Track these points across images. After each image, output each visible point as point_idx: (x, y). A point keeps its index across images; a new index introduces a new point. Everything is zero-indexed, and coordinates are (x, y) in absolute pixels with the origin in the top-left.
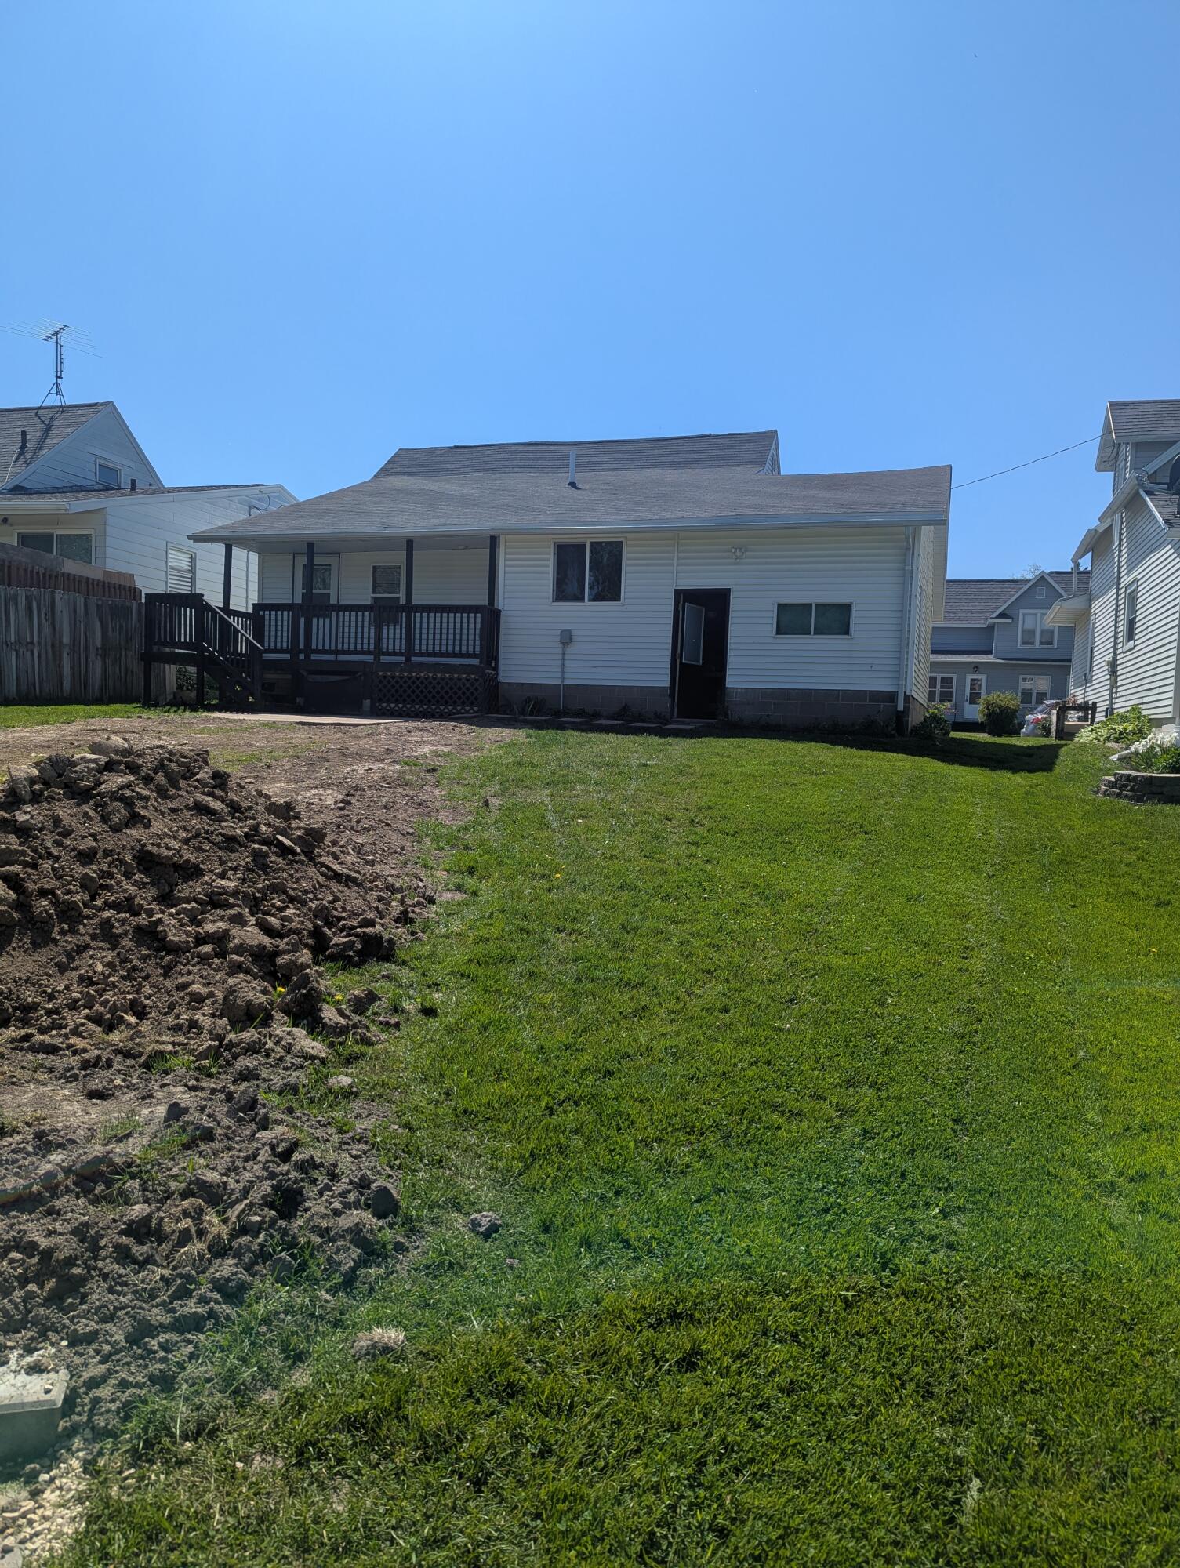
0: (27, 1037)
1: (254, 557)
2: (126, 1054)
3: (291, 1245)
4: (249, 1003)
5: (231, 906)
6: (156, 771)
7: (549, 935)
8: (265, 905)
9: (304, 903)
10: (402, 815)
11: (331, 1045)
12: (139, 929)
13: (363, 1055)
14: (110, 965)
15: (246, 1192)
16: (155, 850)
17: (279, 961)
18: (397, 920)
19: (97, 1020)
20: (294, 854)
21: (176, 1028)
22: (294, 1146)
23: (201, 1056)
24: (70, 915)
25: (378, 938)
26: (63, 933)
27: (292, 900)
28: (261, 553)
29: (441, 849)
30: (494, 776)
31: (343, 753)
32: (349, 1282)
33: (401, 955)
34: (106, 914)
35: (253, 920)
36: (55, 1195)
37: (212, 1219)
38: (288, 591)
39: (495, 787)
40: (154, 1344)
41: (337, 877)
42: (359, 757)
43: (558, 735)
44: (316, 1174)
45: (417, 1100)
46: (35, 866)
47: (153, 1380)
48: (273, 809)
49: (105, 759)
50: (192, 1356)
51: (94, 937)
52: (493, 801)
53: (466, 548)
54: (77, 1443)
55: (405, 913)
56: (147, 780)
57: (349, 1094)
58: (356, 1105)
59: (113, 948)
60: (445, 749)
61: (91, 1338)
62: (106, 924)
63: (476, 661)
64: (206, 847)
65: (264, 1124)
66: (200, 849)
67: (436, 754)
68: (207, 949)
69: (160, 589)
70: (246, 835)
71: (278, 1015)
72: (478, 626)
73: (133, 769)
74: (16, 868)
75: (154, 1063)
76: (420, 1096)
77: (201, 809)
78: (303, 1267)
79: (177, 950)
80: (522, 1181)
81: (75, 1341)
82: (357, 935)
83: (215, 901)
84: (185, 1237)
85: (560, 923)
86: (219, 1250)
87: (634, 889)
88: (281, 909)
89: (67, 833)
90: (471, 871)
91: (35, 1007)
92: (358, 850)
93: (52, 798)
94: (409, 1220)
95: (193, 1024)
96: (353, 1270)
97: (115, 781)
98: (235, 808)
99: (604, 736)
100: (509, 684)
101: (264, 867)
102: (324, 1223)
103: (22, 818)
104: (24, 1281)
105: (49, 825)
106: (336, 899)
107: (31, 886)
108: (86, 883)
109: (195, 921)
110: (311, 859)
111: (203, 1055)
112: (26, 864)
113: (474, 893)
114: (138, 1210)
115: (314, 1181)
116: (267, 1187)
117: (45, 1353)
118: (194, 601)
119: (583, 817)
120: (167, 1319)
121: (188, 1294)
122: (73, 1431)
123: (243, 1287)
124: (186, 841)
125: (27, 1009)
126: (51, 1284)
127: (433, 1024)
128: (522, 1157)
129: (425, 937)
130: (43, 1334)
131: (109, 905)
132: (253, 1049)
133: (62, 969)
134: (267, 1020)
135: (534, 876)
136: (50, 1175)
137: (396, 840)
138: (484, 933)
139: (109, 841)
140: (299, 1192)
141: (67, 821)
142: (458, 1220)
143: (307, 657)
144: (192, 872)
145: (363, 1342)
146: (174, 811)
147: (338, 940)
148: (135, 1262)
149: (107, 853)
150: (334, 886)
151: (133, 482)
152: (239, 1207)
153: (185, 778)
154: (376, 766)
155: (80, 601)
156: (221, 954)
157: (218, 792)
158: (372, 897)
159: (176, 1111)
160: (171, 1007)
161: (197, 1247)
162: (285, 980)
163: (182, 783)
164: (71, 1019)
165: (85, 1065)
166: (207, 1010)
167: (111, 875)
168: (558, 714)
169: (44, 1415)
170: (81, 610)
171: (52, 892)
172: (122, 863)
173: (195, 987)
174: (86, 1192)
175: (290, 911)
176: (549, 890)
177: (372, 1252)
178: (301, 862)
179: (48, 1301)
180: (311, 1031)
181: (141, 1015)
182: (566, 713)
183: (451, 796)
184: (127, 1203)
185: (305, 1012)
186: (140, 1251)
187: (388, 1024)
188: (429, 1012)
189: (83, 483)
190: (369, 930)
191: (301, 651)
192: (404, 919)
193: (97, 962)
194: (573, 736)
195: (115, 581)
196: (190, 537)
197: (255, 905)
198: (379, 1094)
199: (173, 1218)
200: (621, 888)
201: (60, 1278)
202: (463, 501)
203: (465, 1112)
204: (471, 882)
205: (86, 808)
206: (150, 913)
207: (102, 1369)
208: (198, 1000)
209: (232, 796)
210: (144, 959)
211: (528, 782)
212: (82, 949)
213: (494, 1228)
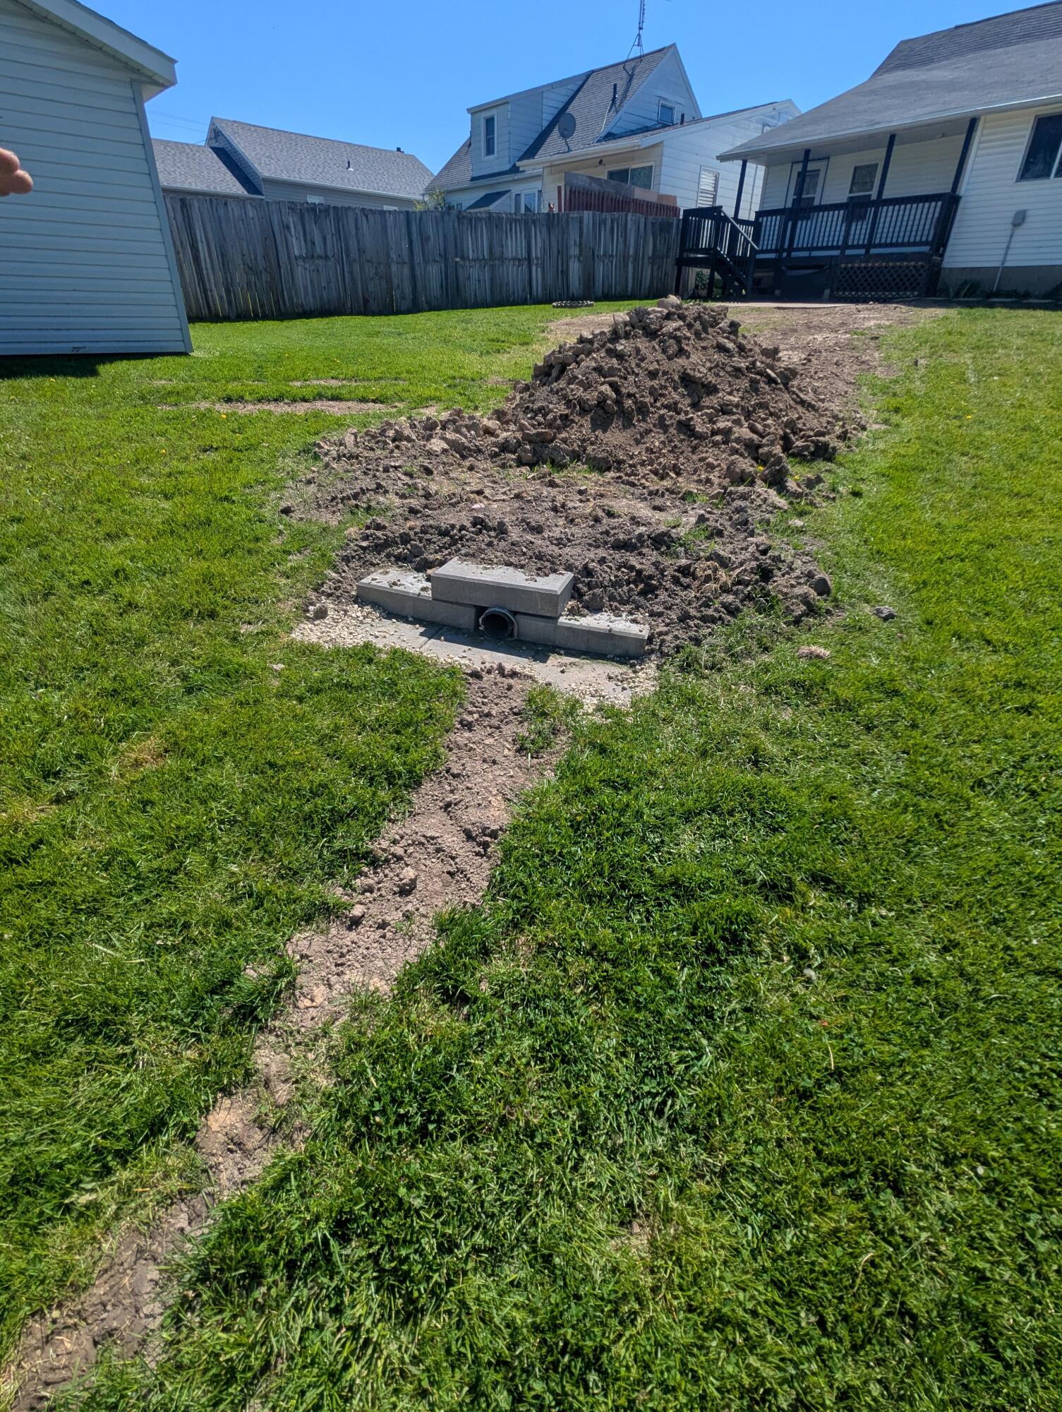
0: (620, 477)
1: (761, 170)
2: (672, 492)
3: (767, 595)
4: (743, 471)
5: (734, 414)
6: (695, 320)
7: (955, 457)
8: (754, 416)
9: (779, 418)
10: (848, 370)
11: (791, 503)
12: (680, 422)
13: (810, 513)
14: (663, 442)
15: (741, 564)
16: (692, 373)
17: (761, 451)
18: (839, 437)
19: (655, 473)
20: (776, 383)
21: (699, 481)
22: (769, 548)
23: (712, 497)
24: (643, 410)
25: (826, 445)
26: (639, 421)
27: (771, 414)
28: (768, 166)
29: (874, 395)
30: (926, 342)
31: (809, 327)
32: (797, 621)
33: (839, 459)
34: (662, 412)
35: (746, 424)
36: (642, 546)
37: (722, 573)
38: (782, 200)
39: (926, 350)
40: (691, 623)
41: (802, 403)
42: (819, 329)
43: (989, 311)
44: (780, 565)
45: (844, 541)
46: (626, 379)
47: (691, 639)
48: (765, 352)
49: (666, 311)
50: (710, 634)
51: (655, 425)
52: (922, 361)
53: (943, 135)
54: (653, 657)
55: (845, 433)
56: (690, 326)
57: (801, 531)
58: (805, 538)
59: (665, 432)
60: (887, 323)
61: (660, 615)
62: (662, 418)
63: (926, 249)
64: (722, 374)
65: (752, 534)
66: (717, 375)
67: (879, 327)
68: (718, 438)
69: (692, 206)
70: (747, 368)
71: (759, 482)
72: (937, 215)
73: (682, 317)
74: (616, 379)
75: (687, 496)
76: (849, 541)
77: (721, 348)
78: (772, 607)
79: (701, 437)
80: (915, 595)
81: (652, 614)
82: (812, 442)
83: (724, 410)
84: (708, 579)
85: (967, 449)
86: (725, 589)
87: (1037, 430)
88: (764, 420)
89: (643, 359)
90: (897, 410)
91: (624, 462)
92: (815, 391)
93: (636, 336)
94: (835, 600)
95: (708, 481)
96: (801, 616)
97: (671, 326)
98: (741, 348)
99: (1032, 312)
100: (951, 269)
101: (756, 390)
102: (785, 590)
103: (620, 348)
104: (628, 583)
105: (634, 353)
106: (800, 418)
107: (624, 391)
108: (652, 391)
109: (712, 421)
110: (787, 388)
111: (715, 497)
112: (621, 377)
113: (897, 425)
114: (683, 562)
115: (779, 569)
116: (754, 564)
117: (639, 616)
118: (714, 213)
119: (999, 375)
120: (698, 615)
121: (709, 606)
122: (652, 651)
123: (738, 610)
124: (710, 369)
125: (620, 462)
126: (641, 586)
127: (859, 502)
128: (916, 583)
129: (857, 450)
130: (637, 608)
131: (666, 407)
132: (744, 497)
133: (638, 442)
134: (752, 483)
135: (948, 417)
136: (641, 535)
137: (841, 386)
138: (902, 452)
139: (666, 365)
140: (771, 571)
141: (643, 351)
142: (867, 609)
143: (789, 254)
144: (712, 390)
145: (805, 649)
146: (704, 348)
147: (799, 443)
148: (682, 585)
149: (665, 373)
150: (800, 409)
151: (683, 116)
152: (738, 571)
153: (712, 327)
154: (833, 335)
155: (642, 220)
156: (726, 442)
157: (732, 337)
158: (824, 420)
159: (702, 519)
160: (695, 471)
161: (712, 585)
162: (764, 463)
163: (710, 330)
164: (641, 471)
165: (651, 493)
166: (717, 474)
167: (666, 388)
168: (990, 295)
169: (639, 641)
170: (642, 225)
171: (633, 395)
172: (673, 380)
173: (710, 460)
174: (658, 549)
175: (769, 422)
176: (960, 427)
177: (812, 610)
178: (780, 389)
179: (640, 594)
180: (779, 492)
181: (678, 474)
182: (998, 294)
183: (888, 358)
184: (678, 557)
185: (777, 481)
186: (685, 581)
187: (828, 497)
188: (857, 494)
189: (649, 124)
190: (821, 439)
191: (784, 250)
192: (843, 437)
193: (656, 440)
194: (1000, 313)
195: (665, 203)
196: (718, 158)
197: (748, 415)
198: (820, 535)
199: (702, 569)
200: (1024, 429)
201: (646, 584)
202: (951, 86)
203: (878, 552)
204: (896, 418)
205: (654, 343)
206: (687, 413)
207: (665, 629)
208: (711, 467)
209: (740, 340)
210: (681, 441)
211: (956, 348)
212: (648, 432)
213: (891, 616)
